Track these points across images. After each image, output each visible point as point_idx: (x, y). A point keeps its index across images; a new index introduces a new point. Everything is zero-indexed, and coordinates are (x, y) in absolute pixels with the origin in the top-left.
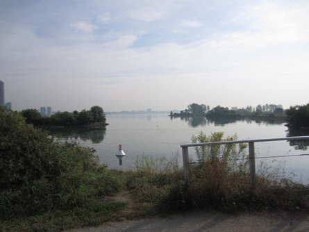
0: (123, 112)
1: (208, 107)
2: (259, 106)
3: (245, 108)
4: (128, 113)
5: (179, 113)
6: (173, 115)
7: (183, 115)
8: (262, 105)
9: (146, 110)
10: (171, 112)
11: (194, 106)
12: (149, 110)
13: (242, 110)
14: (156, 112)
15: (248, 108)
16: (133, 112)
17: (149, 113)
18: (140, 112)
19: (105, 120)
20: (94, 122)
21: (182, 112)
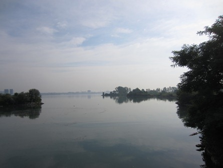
0: (69, 93)
1: (130, 89)
2: (165, 88)
3: (155, 90)
4: (73, 93)
5: (109, 93)
6: (105, 95)
7: (112, 95)
8: (167, 88)
9: (87, 91)
10: (103, 93)
11: (120, 88)
12: (89, 91)
13: (153, 91)
14: (94, 93)
15: (157, 89)
16: (77, 93)
17: (89, 94)
18: (83, 93)
19: (41, 100)
20: (30, 102)
21: (111, 92)
